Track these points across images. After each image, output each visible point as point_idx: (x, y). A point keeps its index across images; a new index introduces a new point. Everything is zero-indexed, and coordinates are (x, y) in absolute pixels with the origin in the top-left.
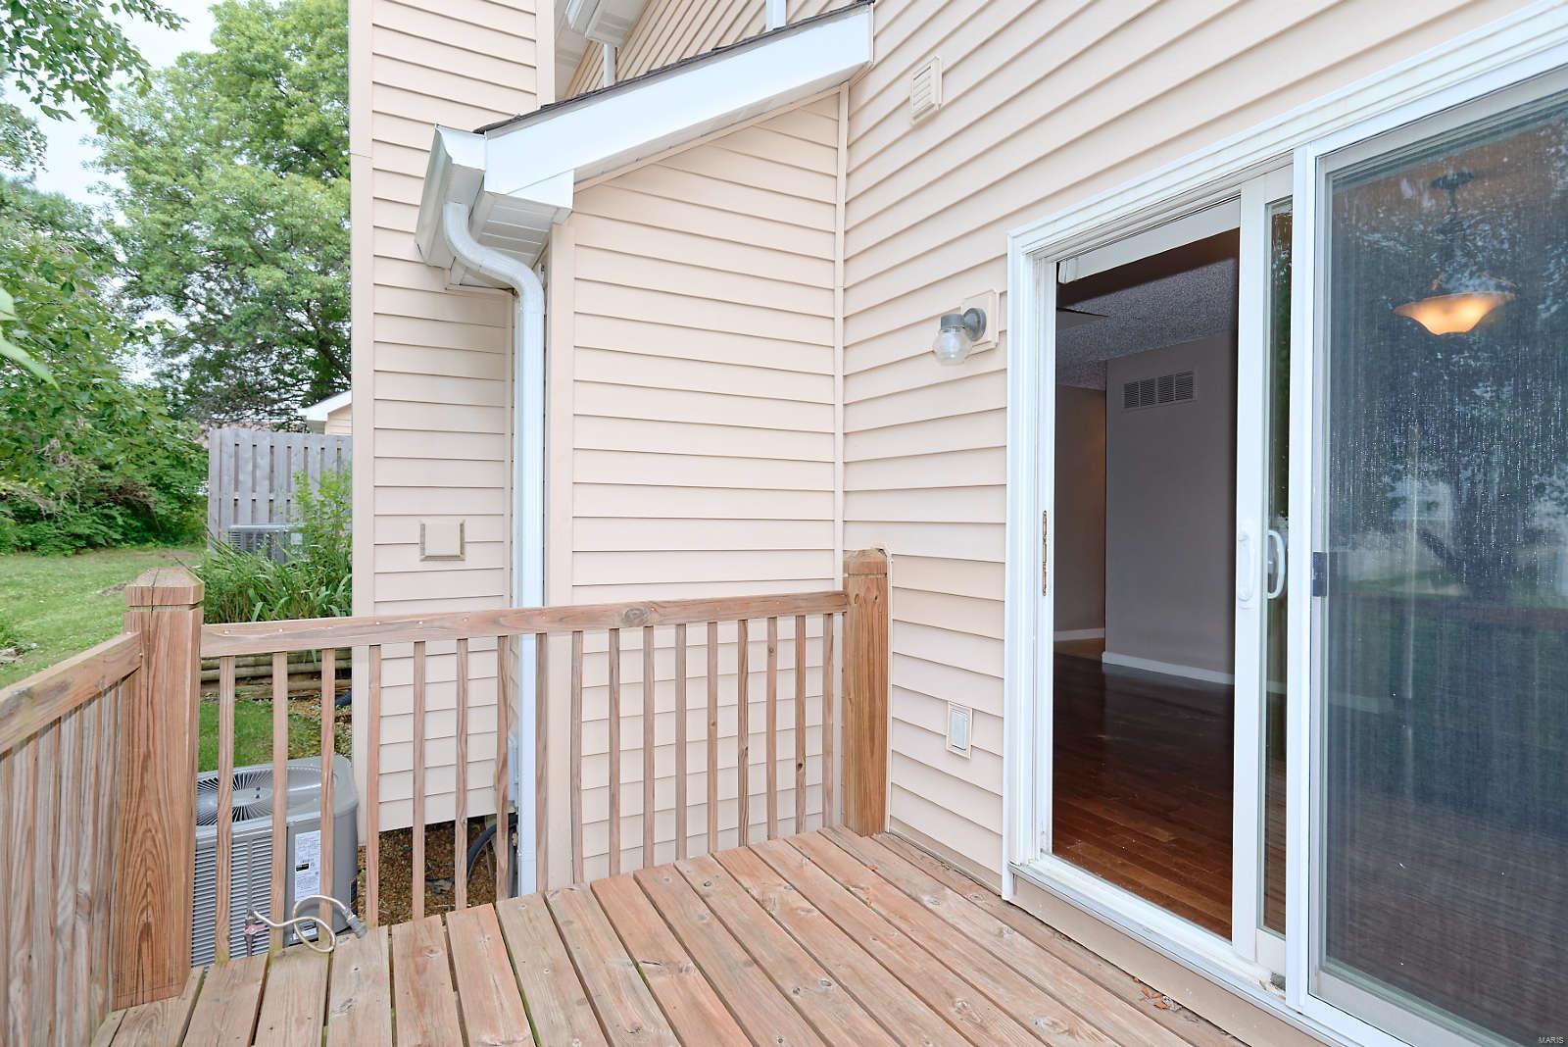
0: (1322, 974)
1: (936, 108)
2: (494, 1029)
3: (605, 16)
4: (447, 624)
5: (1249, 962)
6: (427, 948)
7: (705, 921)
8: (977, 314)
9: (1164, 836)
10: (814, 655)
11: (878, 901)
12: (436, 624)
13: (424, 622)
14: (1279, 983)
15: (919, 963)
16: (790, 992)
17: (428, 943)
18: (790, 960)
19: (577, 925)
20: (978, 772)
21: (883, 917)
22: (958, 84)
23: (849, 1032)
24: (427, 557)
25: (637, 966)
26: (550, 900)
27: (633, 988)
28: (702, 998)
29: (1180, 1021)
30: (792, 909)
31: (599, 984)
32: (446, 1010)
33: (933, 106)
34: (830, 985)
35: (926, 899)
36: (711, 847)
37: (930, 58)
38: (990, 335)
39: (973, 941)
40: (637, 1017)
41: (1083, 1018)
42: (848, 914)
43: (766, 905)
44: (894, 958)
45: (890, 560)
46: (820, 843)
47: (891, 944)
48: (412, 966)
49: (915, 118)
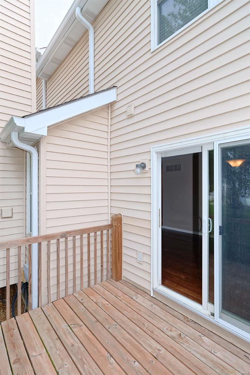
0: (222, 313)
1: (133, 115)
2: (35, 351)
3: (43, 73)
4: (16, 243)
5: (206, 310)
6: (12, 328)
7: (84, 311)
8: (144, 164)
9: (183, 277)
10: (105, 238)
11: (123, 299)
12: (13, 243)
13: (10, 243)
14: (213, 315)
15: (136, 316)
16: (108, 329)
17: (12, 327)
18: (106, 319)
19: (52, 316)
20: (145, 267)
21: (125, 304)
22: (138, 110)
23: (123, 338)
24: (3, 218)
25: (69, 326)
26: (43, 309)
27: (70, 333)
28: (87, 333)
29: (192, 324)
30: (104, 304)
31: (61, 334)
32: (21, 347)
33: (132, 114)
34: (116, 325)
35: (134, 298)
36: (82, 288)
37: (132, 103)
38: (147, 169)
39: (146, 308)
40: (72, 341)
41: (173, 326)
42: (117, 304)
43: (98, 304)
44: (129, 315)
45: (122, 217)
46: (107, 284)
47: (129, 312)
48: (9, 335)
49: (128, 116)
